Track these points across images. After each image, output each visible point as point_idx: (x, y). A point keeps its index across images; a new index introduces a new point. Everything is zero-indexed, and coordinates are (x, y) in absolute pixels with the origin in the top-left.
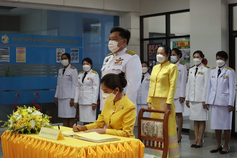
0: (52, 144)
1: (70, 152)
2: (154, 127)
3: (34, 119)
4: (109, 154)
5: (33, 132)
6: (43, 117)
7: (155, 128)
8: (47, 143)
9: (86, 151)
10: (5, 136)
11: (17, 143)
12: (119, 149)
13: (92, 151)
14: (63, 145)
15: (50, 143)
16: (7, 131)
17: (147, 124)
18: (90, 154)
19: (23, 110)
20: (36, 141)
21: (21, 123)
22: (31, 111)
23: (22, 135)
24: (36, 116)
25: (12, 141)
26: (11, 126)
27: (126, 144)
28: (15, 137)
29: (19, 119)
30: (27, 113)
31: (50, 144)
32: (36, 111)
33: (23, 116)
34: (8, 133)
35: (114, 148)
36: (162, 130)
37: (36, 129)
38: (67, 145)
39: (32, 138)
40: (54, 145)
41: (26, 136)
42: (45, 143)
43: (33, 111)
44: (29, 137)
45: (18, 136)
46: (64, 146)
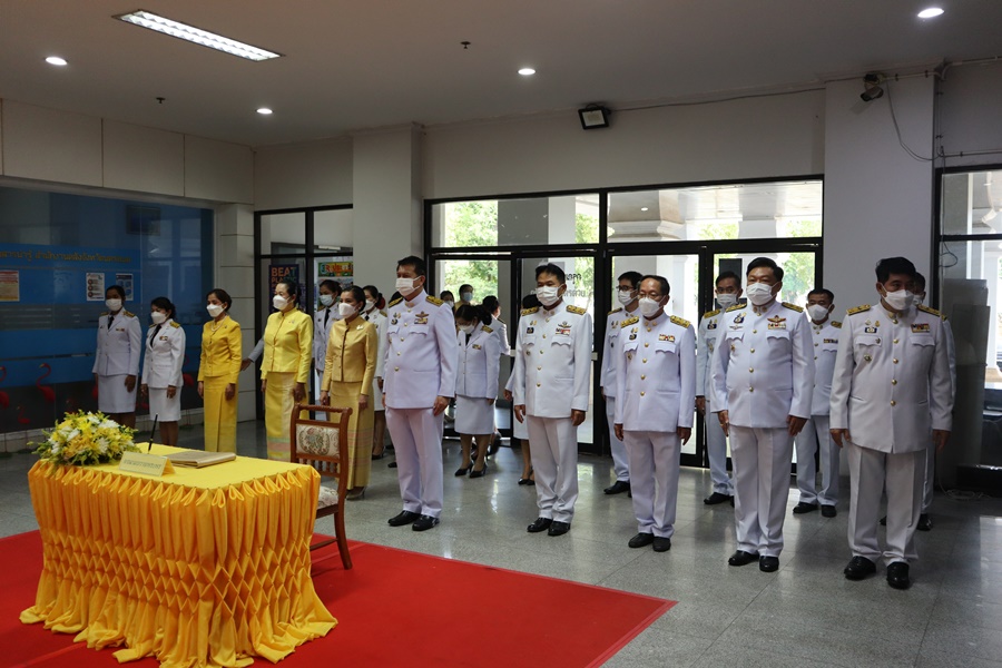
0: (155, 485)
1: (196, 498)
2: (321, 438)
3: (105, 437)
4: (264, 495)
5: (104, 460)
6: (121, 431)
7: (325, 439)
8: (144, 483)
9: (226, 493)
10: (38, 471)
11: (71, 486)
12: (279, 486)
13: (236, 493)
14: (179, 486)
15: (150, 483)
16: (43, 461)
17: (308, 432)
18: (233, 498)
19: (78, 419)
20: (118, 480)
21: (77, 446)
22: (98, 422)
23: (81, 469)
24: (109, 429)
25: (60, 480)
26: (55, 451)
27: (290, 475)
28: (66, 472)
29: (74, 438)
30: (89, 425)
31: (149, 486)
32: (105, 420)
33: (81, 432)
34: (47, 466)
35: (271, 483)
36: (337, 442)
37: (110, 455)
38: (188, 484)
39: (107, 474)
40: (160, 487)
41: (91, 470)
42: (139, 483)
43: (101, 421)
44: (98, 472)
45: (72, 470)
46: (182, 488)
